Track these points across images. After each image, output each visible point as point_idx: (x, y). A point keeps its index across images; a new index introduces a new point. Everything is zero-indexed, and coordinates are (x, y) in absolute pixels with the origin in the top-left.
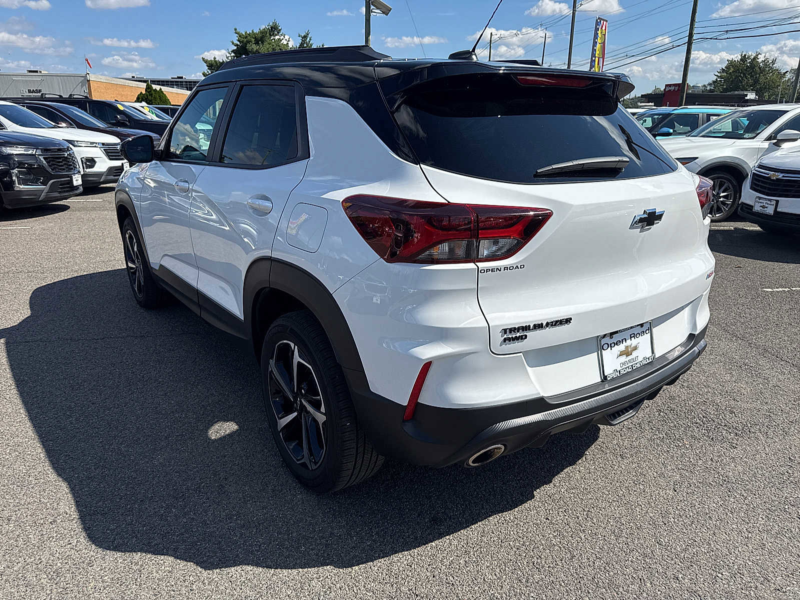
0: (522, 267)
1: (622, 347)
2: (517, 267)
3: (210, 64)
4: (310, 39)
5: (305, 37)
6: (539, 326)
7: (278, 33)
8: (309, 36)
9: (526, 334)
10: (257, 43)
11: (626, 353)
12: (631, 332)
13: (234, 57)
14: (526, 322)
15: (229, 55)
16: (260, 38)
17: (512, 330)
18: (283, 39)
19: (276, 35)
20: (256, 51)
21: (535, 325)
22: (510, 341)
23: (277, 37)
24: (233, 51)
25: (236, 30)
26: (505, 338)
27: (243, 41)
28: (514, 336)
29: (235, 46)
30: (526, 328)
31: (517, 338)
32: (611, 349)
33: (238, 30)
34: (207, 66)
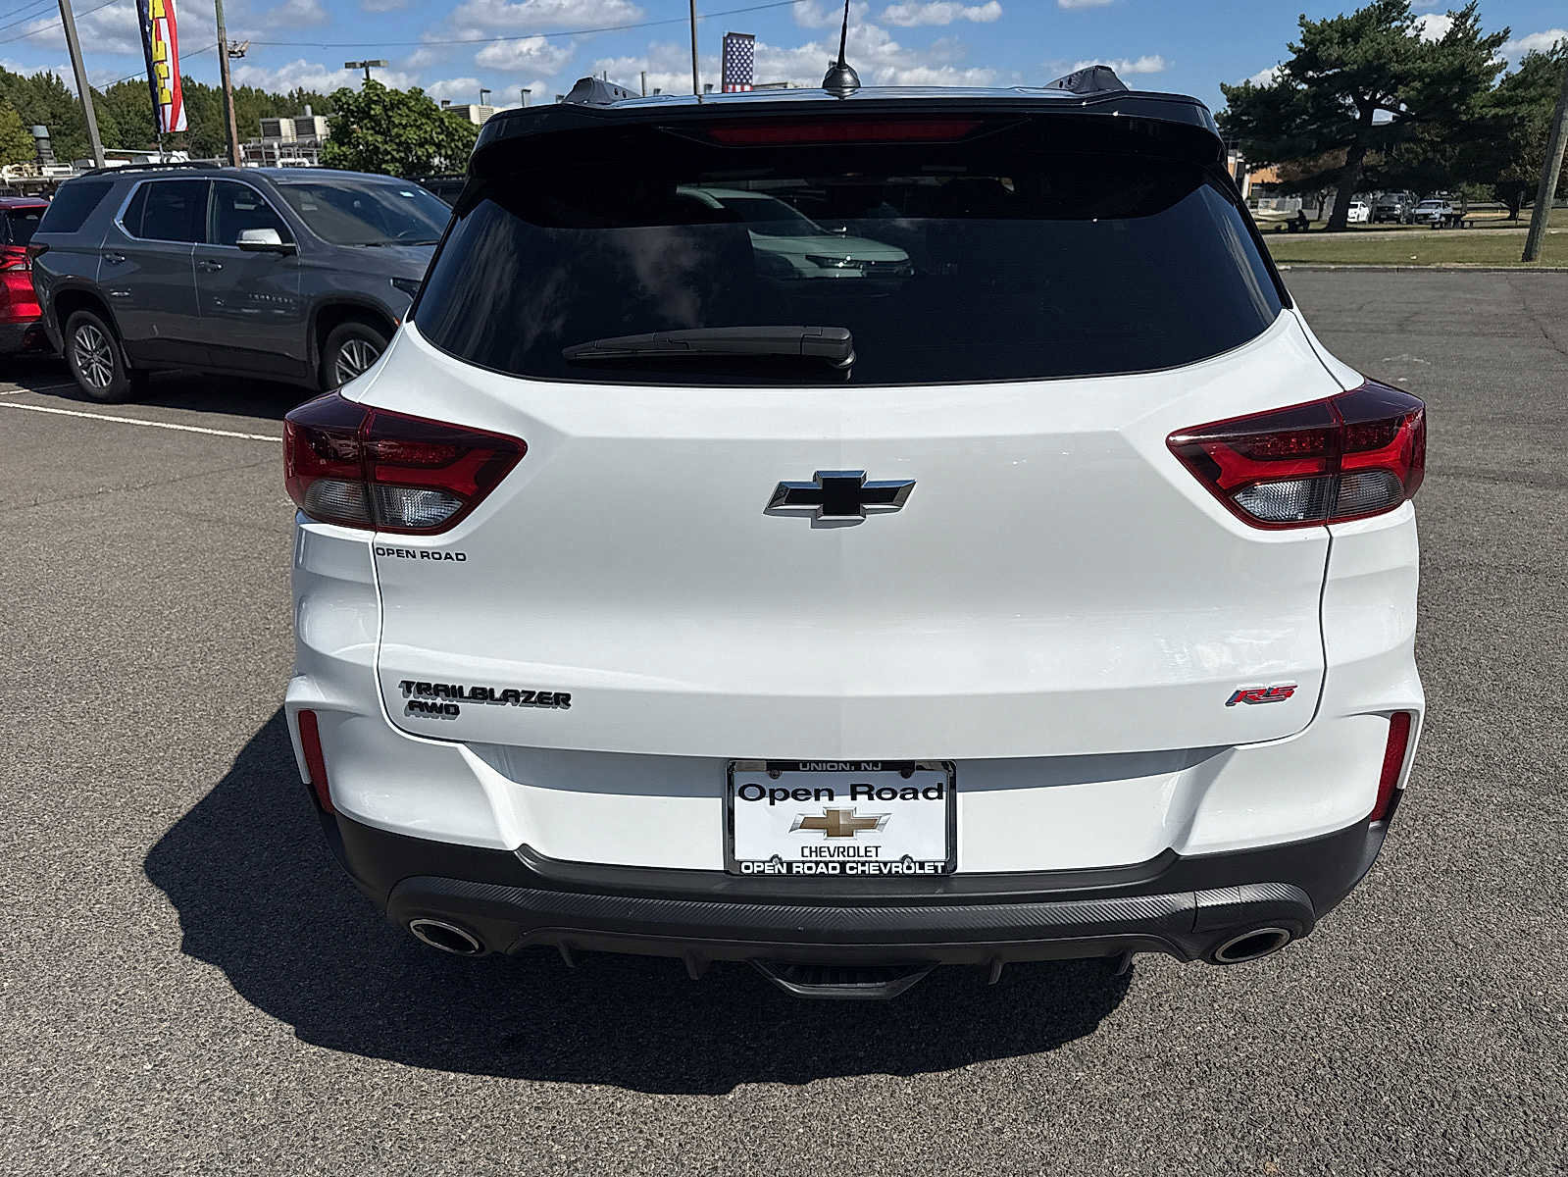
0: (461, 557)
1: (816, 808)
2: (448, 556)
3: (1234, 95)
4: (1476, 20)
5: (1465, 16)
6: (482, 694)
7: (1400, 14)
8: (1476, 13)
9: (458, 704)
10: (1343, 43)
11: (831, 826)
12: (858, 777)
13: (1289, 75)
14: (454, 679)
15: (1279, 73)
16: (1350, 31)
17: (423, 688)
18: (1408, 27)
19: (1394, 20)
20: (1337, 59)
21: (474, 689)
22: (422, 710)
23: (1397, 23)
24: (1288, 65)
25: (1302, 17)
26: (411, 702)
27: (1314, 40)
28: (430, 702)
29: (1295, 53)
30: (455, 692)
31: (434, 709)
32: (772, 803)
33: (1307, 19)
34: (1228, 100)
